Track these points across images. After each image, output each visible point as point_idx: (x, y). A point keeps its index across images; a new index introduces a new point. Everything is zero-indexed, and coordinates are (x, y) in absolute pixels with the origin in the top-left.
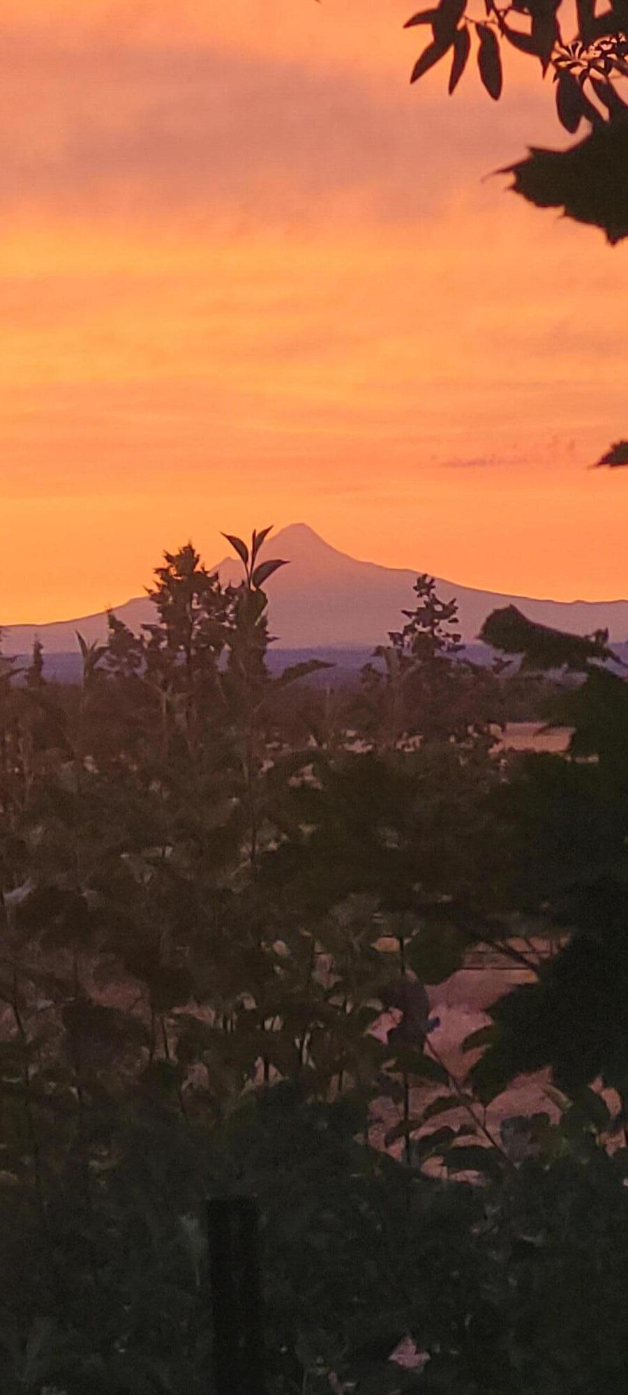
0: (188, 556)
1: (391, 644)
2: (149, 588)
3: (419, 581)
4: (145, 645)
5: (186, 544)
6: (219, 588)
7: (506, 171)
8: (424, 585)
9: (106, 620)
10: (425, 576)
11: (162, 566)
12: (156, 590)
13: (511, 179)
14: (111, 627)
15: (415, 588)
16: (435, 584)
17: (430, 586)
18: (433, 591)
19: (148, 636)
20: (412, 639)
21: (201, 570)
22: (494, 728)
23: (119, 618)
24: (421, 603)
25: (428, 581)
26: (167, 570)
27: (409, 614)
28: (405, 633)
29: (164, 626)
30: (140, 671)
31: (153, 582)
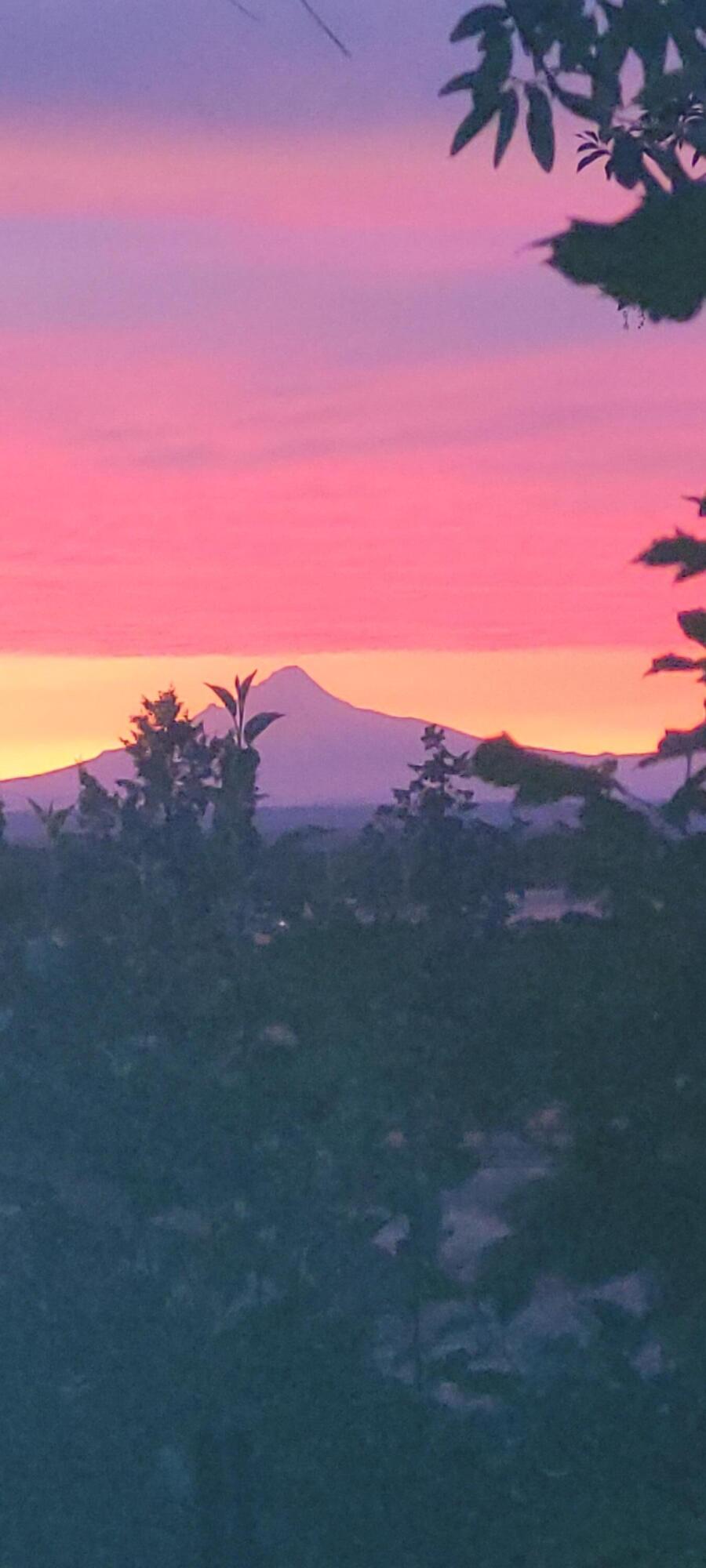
0: (168, 703)
1: (395, 801)
2: (125, 738)
3: (426, 729)
4: (120, 804)
5: (166, 689)
6: (204, 739)
7: (543, 243)
8: (433, 735)
9: (76, 775)
10: (434, 726)
11: (137, 713)
12: (133, 741)
13: (547, 252)
14: (83, 782)
15: (423, 739)
16: (446, 734)
17: (440, 737)
18: (443, 742)
19: (124, 794)
20: (419, 795)
21: (184, 719)
22: (512, 897)
23: (90, 773)
24: (429, 756)
25: (437, 730)
26: (146, 719)
27: (417, 768)
28: (412, 789)
29: (141, 781)
30: (115, 832)
31: (129, 732)
